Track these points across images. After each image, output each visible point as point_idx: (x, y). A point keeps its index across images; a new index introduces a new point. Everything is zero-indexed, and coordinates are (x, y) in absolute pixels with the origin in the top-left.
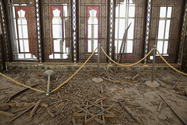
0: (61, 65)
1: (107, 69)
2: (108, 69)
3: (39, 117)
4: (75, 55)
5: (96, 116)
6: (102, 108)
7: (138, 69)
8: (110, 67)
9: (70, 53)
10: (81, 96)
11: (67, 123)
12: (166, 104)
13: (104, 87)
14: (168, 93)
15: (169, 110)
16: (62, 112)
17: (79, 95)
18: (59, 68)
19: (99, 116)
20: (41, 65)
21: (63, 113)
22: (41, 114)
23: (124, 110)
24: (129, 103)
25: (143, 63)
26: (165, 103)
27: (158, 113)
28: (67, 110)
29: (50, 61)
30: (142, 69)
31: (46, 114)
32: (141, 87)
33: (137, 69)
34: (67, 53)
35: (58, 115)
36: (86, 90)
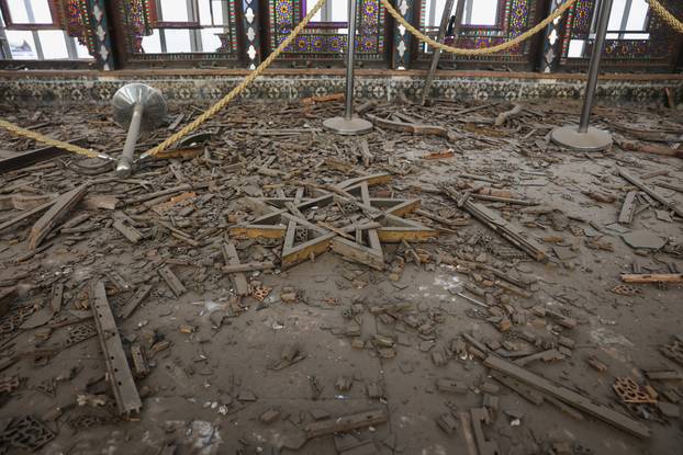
0: (193, 76)
1: (385, 96)
2: (393, 94)
3: (70, 243)
4: (251, 34)
5: (341, 231)
6: (366, 206)
7: (514, 94)
8: (399, 87)
9: (231, 25)
10: (275, 172)
11: (199, 263)
12: (651, 201)
13: (376, 145)
14: (652, 167)
15: (670, 220)
16: (180, 224)
17: (264, 169)
18: (185, 93)
19: (353, 233)
20: (108, 79)
21: (186, 227)
22: (83, 233)
23: (467, 216)
24: (490, 194)
25: (538, 71)
26: (647, 197)
27: (622, 229)
28: (205, 220)
29: (148, 65)
30: (534, 95)
31: (106, 235)
32: (534, 149)
33: (510, 97)
34: (219, 26)
35: (164, 234)
36: (298, 155)
